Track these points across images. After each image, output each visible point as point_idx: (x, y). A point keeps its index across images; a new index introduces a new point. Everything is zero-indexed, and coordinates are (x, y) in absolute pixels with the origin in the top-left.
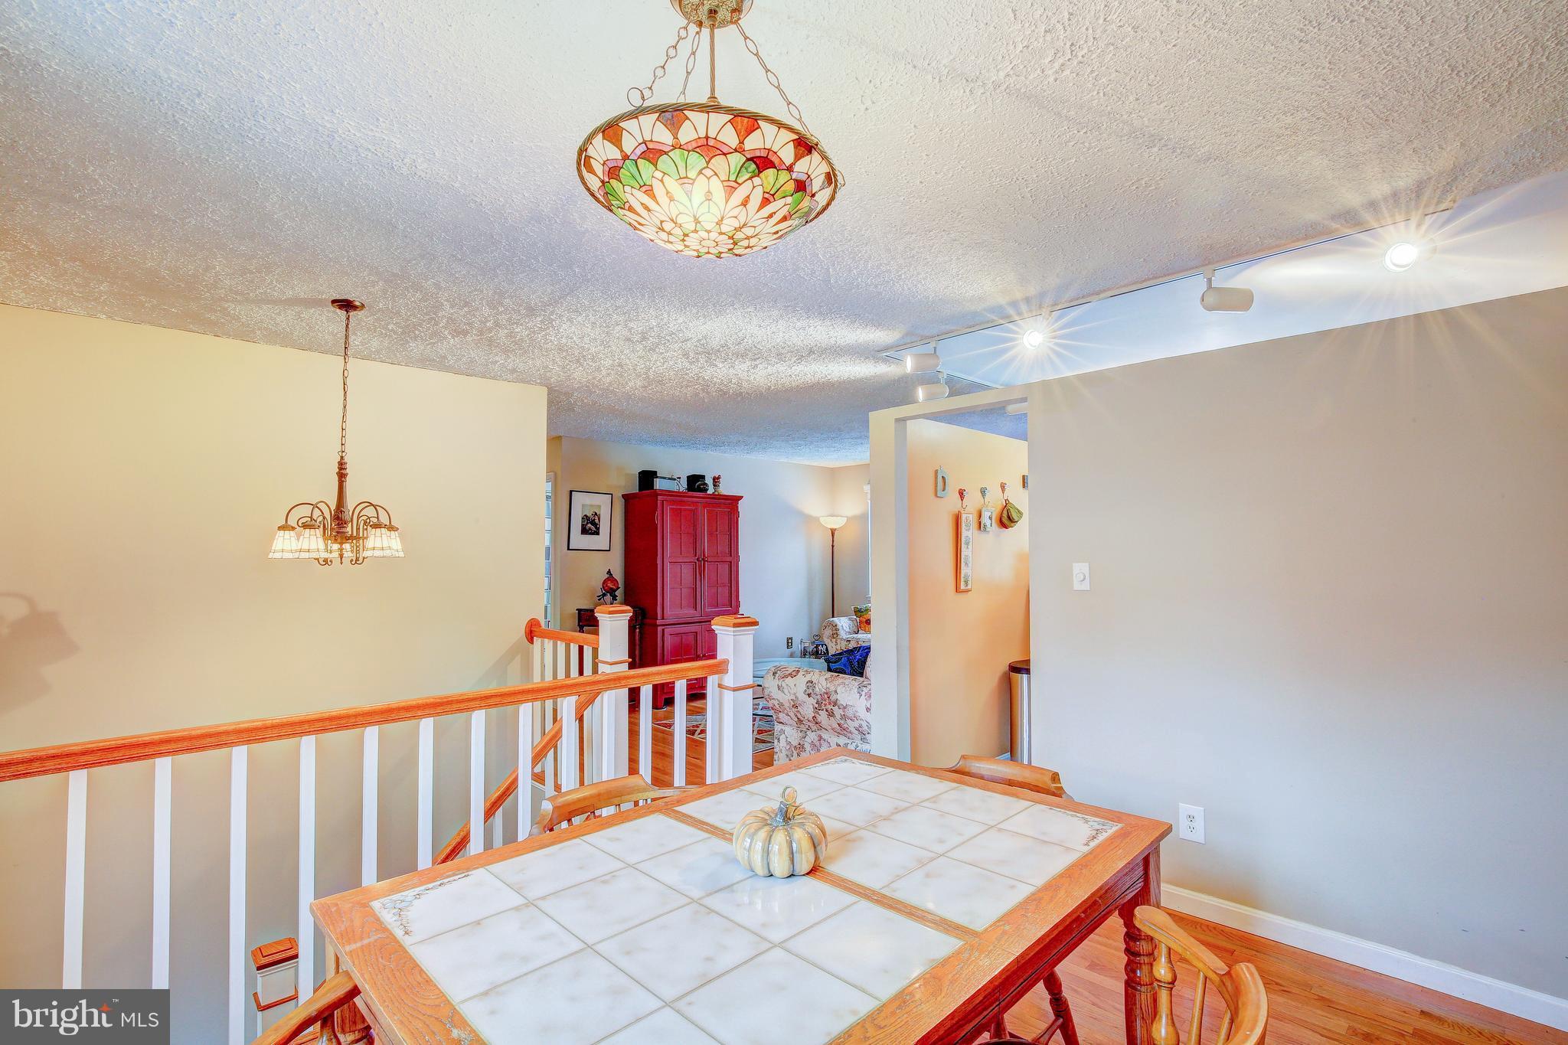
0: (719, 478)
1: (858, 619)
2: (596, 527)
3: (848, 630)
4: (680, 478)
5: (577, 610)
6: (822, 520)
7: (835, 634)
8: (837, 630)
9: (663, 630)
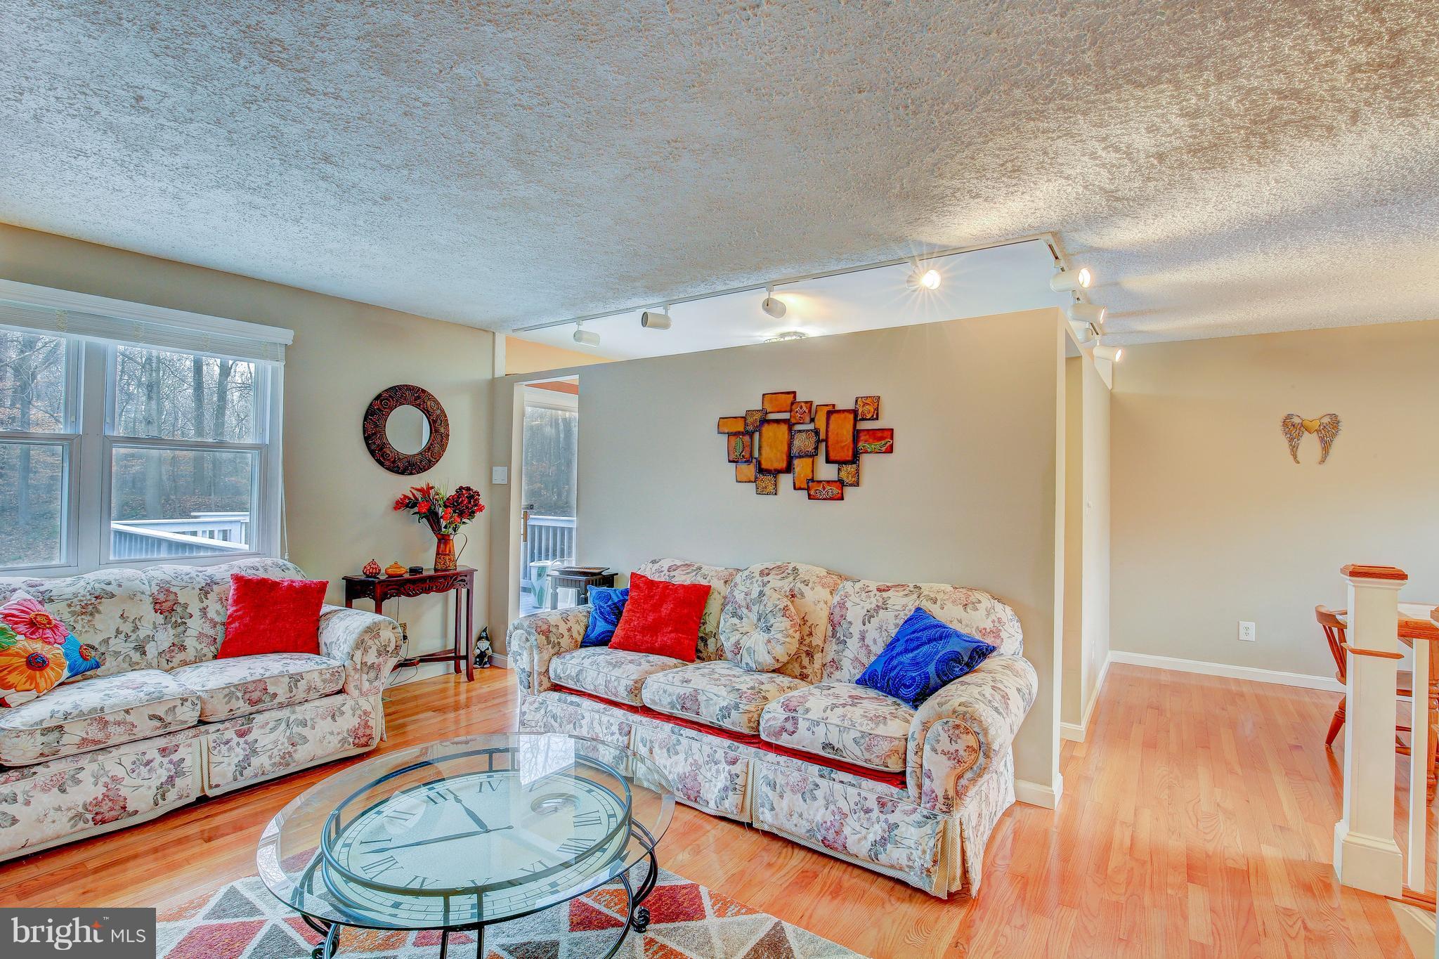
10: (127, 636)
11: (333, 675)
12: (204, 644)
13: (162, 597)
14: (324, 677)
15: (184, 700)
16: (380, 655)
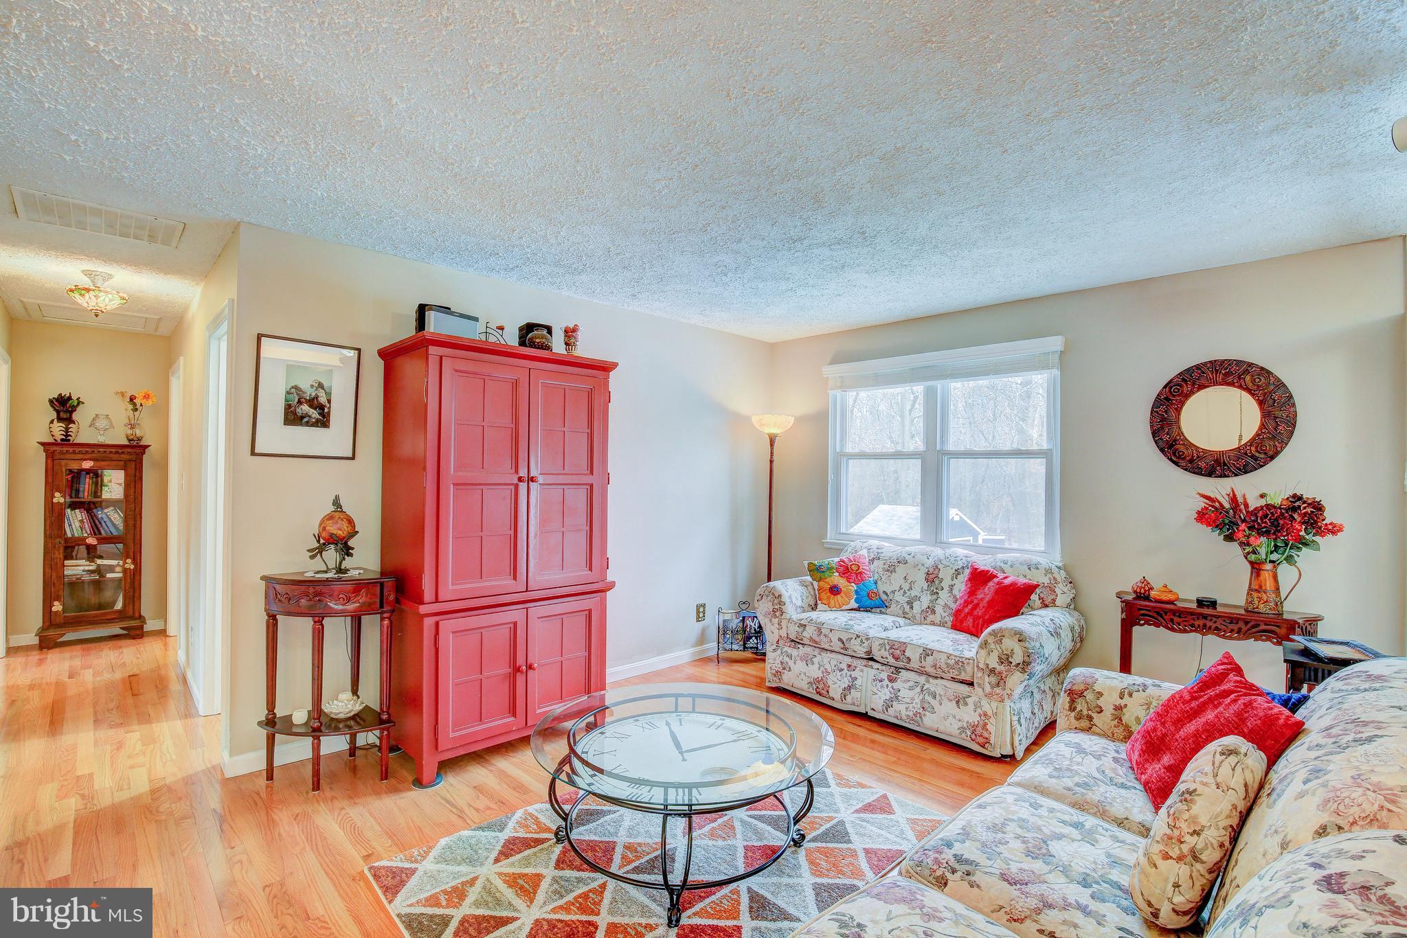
0: (574, 330)
1: (815, 584)
2: (323, 414)
3: (799, 603)
4: (502, 328)
5: (263, 578)
6: (755, 419)
7: (778, 609)
8: (782, 603)
9: (437, 624)
10: (905, 593)
11: (957, 663)
12: (947, 614)
13: (931, 570)
14: (949, 661)
15: (858, 636)
16: (1002, 663)
